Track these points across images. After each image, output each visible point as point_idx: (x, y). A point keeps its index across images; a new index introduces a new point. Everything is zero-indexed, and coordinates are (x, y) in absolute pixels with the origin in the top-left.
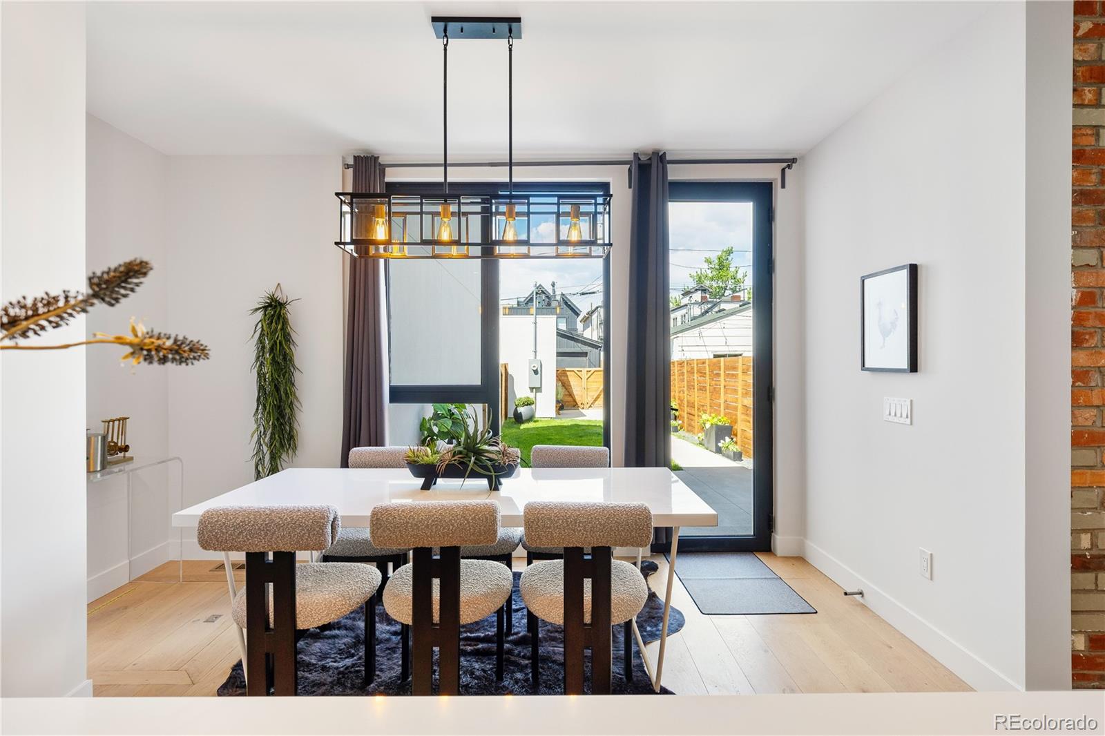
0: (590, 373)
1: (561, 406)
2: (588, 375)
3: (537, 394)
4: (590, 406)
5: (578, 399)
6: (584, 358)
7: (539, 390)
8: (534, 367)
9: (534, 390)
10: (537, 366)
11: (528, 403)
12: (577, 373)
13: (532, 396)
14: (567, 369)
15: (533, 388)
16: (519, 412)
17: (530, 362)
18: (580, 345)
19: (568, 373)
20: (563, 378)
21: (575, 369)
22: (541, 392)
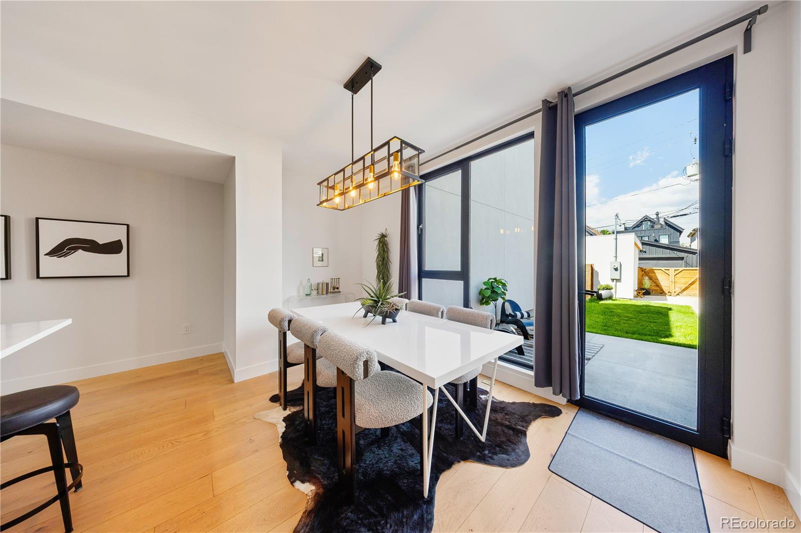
0: (678, 272)
1: (644, 292)
2: (676, 273)
3: (617, 283)
4: (678, 294)
5: (665, 289)
6: (681, 261)
7: (618, 280)
8: (614, 266)
9: (615, 281)
10: (618, 266)
11: (608, 288)
12: (665, 271)
13: (612, 284)
14: (654, 268)
15: (614, 279)
16: (600, 293)
17: (611, 263)
18: (675, 252)
19: (655, 271)
20: (650, 274)
21: (663, 269)
22: (621, 282)
